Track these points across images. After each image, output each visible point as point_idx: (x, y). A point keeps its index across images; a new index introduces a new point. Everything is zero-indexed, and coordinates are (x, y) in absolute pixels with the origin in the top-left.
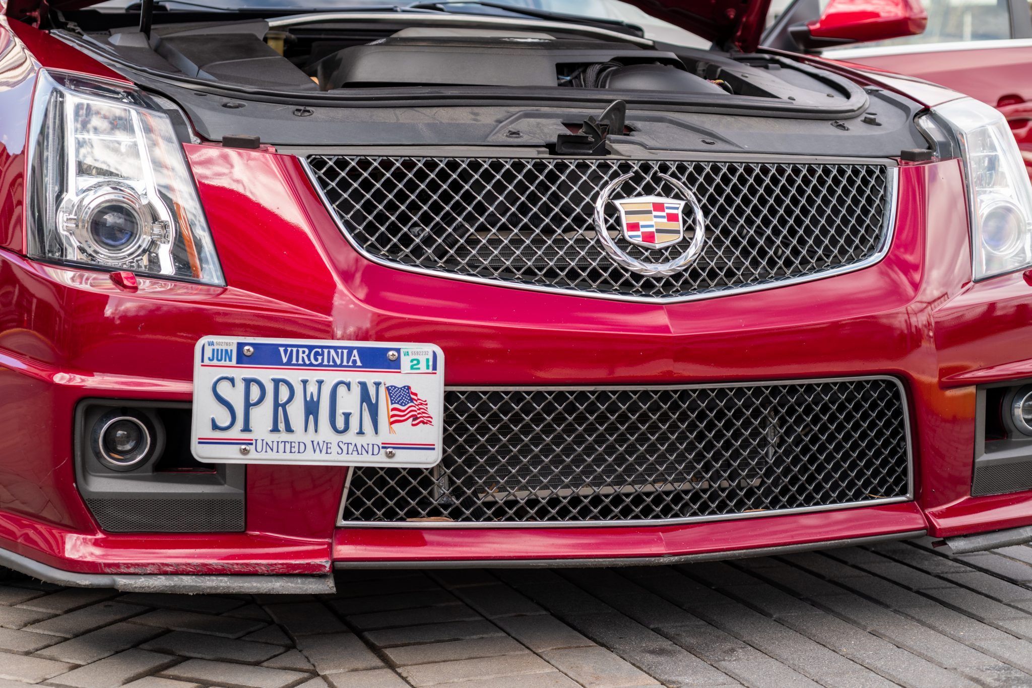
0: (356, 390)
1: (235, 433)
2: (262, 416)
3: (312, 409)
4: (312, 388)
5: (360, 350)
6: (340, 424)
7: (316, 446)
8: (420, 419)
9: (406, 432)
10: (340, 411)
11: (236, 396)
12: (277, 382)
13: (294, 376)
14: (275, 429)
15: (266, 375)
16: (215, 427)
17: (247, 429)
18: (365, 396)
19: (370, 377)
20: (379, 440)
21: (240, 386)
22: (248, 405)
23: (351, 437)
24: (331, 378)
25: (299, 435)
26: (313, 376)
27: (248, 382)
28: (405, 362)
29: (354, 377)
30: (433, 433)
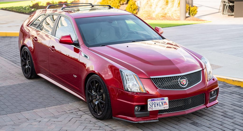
0: (161, 102)
1: (151, 108)
2: (153, 106)
3: (157, 104)
4: (157, 103)
5: (161, 99)
6: (160, 106)
7: (158, 108)
8: (166, 104)
9: (166, 106)
10: (160, 104)
11: (151, 104)
12: (154, 102)
13: (156, 102)
14: (155, 107)
15: (153, 102)
16: (150, 107)
17: (152, 107)
18: (162, 103)
19: (162, 101)
20: (163, 107)
21: (151, 103)
22: (152, 105)
23: (161, 107)
24: (159, 101)
25: (157, 107)
26: (157, 101)
27: (152, 103)
28: (165, 99)
29: (161, 101)
30: (168, 106)
